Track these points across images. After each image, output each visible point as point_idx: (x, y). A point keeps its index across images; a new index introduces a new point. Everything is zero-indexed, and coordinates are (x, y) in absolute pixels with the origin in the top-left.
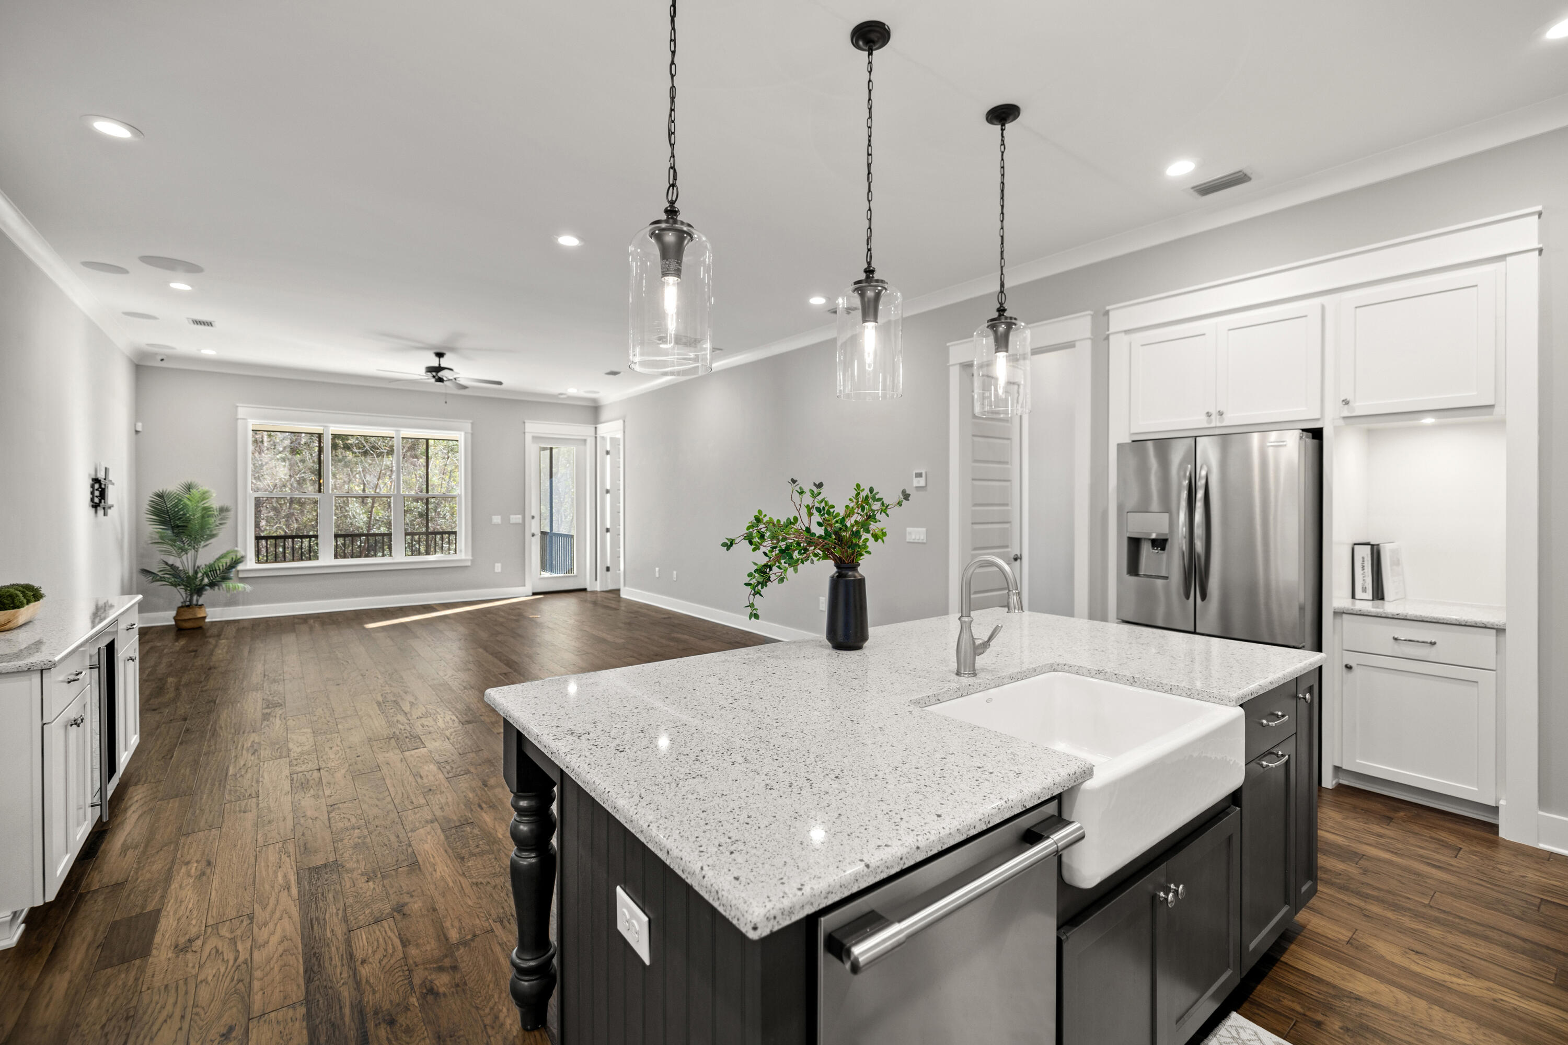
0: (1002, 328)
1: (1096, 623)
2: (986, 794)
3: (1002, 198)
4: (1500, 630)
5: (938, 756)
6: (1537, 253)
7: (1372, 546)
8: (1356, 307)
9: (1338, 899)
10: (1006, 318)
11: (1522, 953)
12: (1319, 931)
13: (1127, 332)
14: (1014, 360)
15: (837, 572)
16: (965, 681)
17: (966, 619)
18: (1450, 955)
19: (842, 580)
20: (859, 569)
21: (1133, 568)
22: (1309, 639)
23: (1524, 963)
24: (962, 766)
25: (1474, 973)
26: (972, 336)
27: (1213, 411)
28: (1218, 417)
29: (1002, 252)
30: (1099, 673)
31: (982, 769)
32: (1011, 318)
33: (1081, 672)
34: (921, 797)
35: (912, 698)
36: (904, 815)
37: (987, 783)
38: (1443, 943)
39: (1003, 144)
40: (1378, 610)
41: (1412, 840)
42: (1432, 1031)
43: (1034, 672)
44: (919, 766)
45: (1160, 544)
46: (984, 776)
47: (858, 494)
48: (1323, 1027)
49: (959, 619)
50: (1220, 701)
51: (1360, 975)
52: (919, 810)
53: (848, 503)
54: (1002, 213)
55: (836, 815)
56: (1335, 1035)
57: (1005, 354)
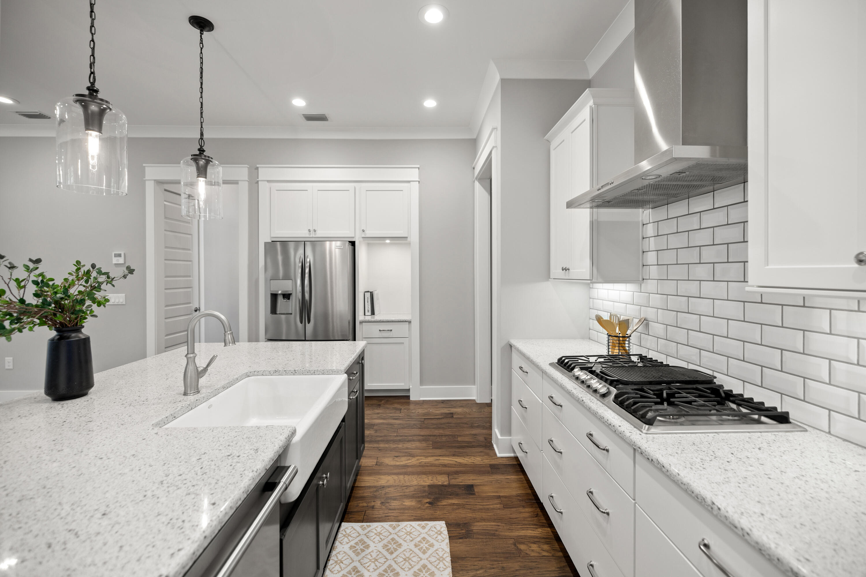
0: (202, 162)
1: (254, 343)
2: (241, 473)
3: (201, 78)
4: (410, 322)
5: (194, 459)
6: (418, 182)
7: (371, 292)
8: (367, 191)
9: (370, 447)
10: (205, 156)
11: (423, 441)
12: (366, 465)
13: (269, 181)
14: (210, 183)
15: (57, 335)
16: (191, 398)
17: (192, 355)
18: (406, 452)
19: (63, 342)
20: (83, 330)
21: (274, 310)
22: (351, 337)
23: (424, 445)
24: (216, 459)
25: (413, 456)
26: (179, 163)
27: (312, 229)
28: (314, 232)
29: (202, 113)
30: (276, 372)
31: (232, 456)
32: (209, 157)
33: (265, 374)
34: (193, 496)
35: (154, 422)
36: (184, 517)
37: (239, 465)
38: (403, 449)
39: (201, 43)
40: (373, 319)
41: (388, 411)
42: (406, 486)
43: (237, 380)
44: (181, 472)
45: (287, 296)
46: (235, 461)
47: (78, 270)
48: (375, 507)
49: (186, 356)
50: (337, 373)
51: (382, 477)
52: (195, 508)
53: (67, 276)
54: (201, 87)
55: (117, 549)
56: (379, 508)
57: (204, 179)
